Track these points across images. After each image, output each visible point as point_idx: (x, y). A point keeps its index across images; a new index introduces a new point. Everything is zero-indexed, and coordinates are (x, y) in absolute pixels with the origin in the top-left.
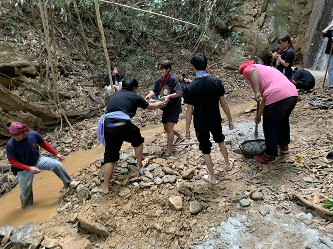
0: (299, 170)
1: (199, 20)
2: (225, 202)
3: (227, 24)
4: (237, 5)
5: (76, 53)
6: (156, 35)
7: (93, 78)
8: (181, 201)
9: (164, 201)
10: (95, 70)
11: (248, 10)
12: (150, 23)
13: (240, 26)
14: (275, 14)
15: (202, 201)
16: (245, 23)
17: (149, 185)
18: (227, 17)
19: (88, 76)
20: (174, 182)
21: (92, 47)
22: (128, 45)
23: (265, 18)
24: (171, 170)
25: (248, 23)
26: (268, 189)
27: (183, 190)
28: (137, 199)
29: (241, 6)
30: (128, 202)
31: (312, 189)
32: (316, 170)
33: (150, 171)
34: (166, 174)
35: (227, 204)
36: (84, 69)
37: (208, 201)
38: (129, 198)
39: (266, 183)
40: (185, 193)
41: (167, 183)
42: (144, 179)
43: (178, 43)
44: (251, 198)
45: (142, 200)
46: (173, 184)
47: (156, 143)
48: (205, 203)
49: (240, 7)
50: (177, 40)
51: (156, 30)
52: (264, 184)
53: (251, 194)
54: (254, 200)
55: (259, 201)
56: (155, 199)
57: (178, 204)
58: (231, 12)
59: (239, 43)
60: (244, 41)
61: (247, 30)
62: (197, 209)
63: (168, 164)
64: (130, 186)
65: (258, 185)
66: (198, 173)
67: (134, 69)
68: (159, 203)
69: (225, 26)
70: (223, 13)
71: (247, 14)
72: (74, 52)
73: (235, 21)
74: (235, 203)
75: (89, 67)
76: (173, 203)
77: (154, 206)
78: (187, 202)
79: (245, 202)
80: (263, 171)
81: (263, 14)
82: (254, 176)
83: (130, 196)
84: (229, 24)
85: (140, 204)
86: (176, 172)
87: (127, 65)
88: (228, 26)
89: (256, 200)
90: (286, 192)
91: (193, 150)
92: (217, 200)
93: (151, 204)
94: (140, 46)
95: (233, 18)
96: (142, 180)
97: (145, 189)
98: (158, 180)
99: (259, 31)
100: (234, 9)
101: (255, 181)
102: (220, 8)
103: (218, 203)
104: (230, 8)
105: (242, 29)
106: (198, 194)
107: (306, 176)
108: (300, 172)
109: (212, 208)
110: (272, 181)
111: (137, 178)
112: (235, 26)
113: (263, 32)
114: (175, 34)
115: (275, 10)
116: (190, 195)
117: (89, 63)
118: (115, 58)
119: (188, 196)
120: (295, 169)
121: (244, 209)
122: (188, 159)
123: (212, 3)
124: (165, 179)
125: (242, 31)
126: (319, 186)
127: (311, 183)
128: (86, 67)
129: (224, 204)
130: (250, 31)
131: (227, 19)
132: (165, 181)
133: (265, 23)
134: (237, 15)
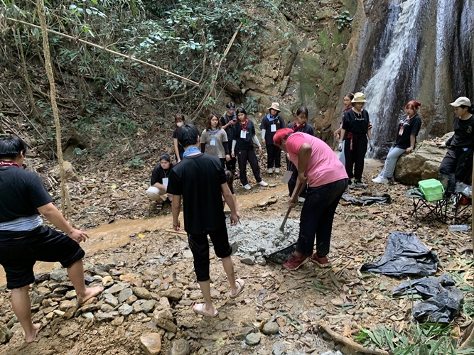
0: (326, 289)
1: (202, 77)
2: (226, 339)
3: (240, 85)
4: (253, 63)
5: (12, 105)
6: (141, 91)
7: (36, 145)
8: (159, 341)
9: (133, 341)
10: (42, 133)
11: (267, 71)
12: (134, 72)
13: (257, 90)
14: (301, 80)
15: (191, 338)
16: (263, 86)
17: (111, 316)
18: (240, 76)
19: (28, 141)
20: (151, 311)
21: (40, 98)
22: (98, 100)
23: (288, 83)
24: (147, 292)
25: (267, 87)
26: (285, 318)
27: (163, 323)
28: (89, 340)
29: (259, 65)
30: (73, 346)
31: (342, 315)
32: (348, 288)
33: (114, 294)
34: (139, 298)
35: (228, 342)
36: (23, 130)
37: (201, 339)
38: (75, 340)
39: (283, 309)
40: (166, 328)
41: (140, 312)
42: (104, 306)
43: (172, 105)
44: (262, 331)
45: (98, 341)
46: (148, 314)
47: (128, 249)
48: (195, 343)
49: (257, 65)
50: (172, 100)
51: (141, 83)
52: (280, 309)
53: (262, 326)
54: (265, 334)
55: (273, 336)
56: (118, 339)
57: (153, 346)
58: (246, 70)
59: (255, 112)
60: (261, 110)
61: (265, 96)
62: (183, 351)
63: (144, 282)
64: (80, 319)
65: (273, 312)
66: (188, 296)
67: (104, 136)
68: (123, 345)
69: (237, 88)
70: (236, 71)
71: (266, 76)
72: (8, 103)
73: (250, 83)
74: (239, 339)
75: (32, 128)
76: (146, 344)
77: (115, 350)
78: (169, 342)
79: (253, 338)
80: (280, 291)
81: (286, 78)
82: (268, 298)
83: (78, 335)
84: (243, 86)
85: (92, 348)
86: (154, 295)
87: (93, 128)
88: (241, 88)
89: (268, 334)
90: (309, 321)
91: (185, 260)
92: (214, 336)
93: (110, 347)
94: (116, 103)
95: (248, 79)
96: (100, 309)
97: (104, 323)
98: (125, 309)
99: (280, 98)
100: (250, 67)
101: (268, 306)
102: (232, 64)
103: (215, 341)
104: (245, 65)
105: (259, 94)
106: (186, 328)
107: (334, 297)
108: (328, 291)
109: (205, 350)
110: (292, 305)
111: (92, 306)
112: (250, 89)
113: (285, 101)
114: (168, 92)
115: (300, 74)
116: (174, 330)
117: (32, 122)
118: (76, 118)
119: (172, 332)
120: (321, 288)
121: (252, 348)
122: (175, 274)
123: (221, 56)
124: (137, 307)
125: (259, 97)
126: (351, 311)
127: (341, 307)
128: (26, 127)
129: (224, 342)
130: (270, 98)
131: (241, 79)
132: (137, 310)
133: (288, 90)
134: (254, 76)
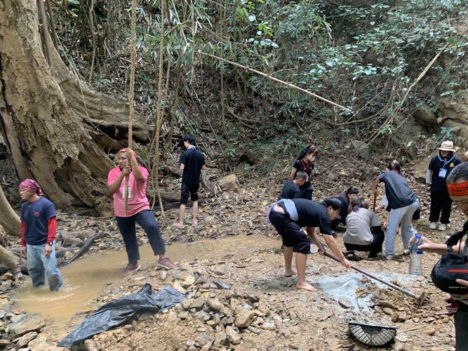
3: (436, 113)
4: (456, 89)
6: (322, 115)
7: (217, 158)
13: (457, 120)
18: (437, 103)
21: (231, 119)
22: (281, 122)
36: (211, 145)
43: (347, 130)
49: (461, 91)
58: (445, 96)
60: (459, 144)
67: (274, 155)
70: (433, 97)
72: (206, 122)
73: (449, 112)
84: (440, 114)
87: (268, 148)
88: (437, 117)
94: (296, 126)
95: (447, 106)
100: (448, 92)
102: (428, 90)
104: (445, 90)
105: (460, 124)
112: (449, 118)
118: (256, 138)
125: (458, 128)
128: (215, 142)
131: (437, 106)
134: (455, 103)
